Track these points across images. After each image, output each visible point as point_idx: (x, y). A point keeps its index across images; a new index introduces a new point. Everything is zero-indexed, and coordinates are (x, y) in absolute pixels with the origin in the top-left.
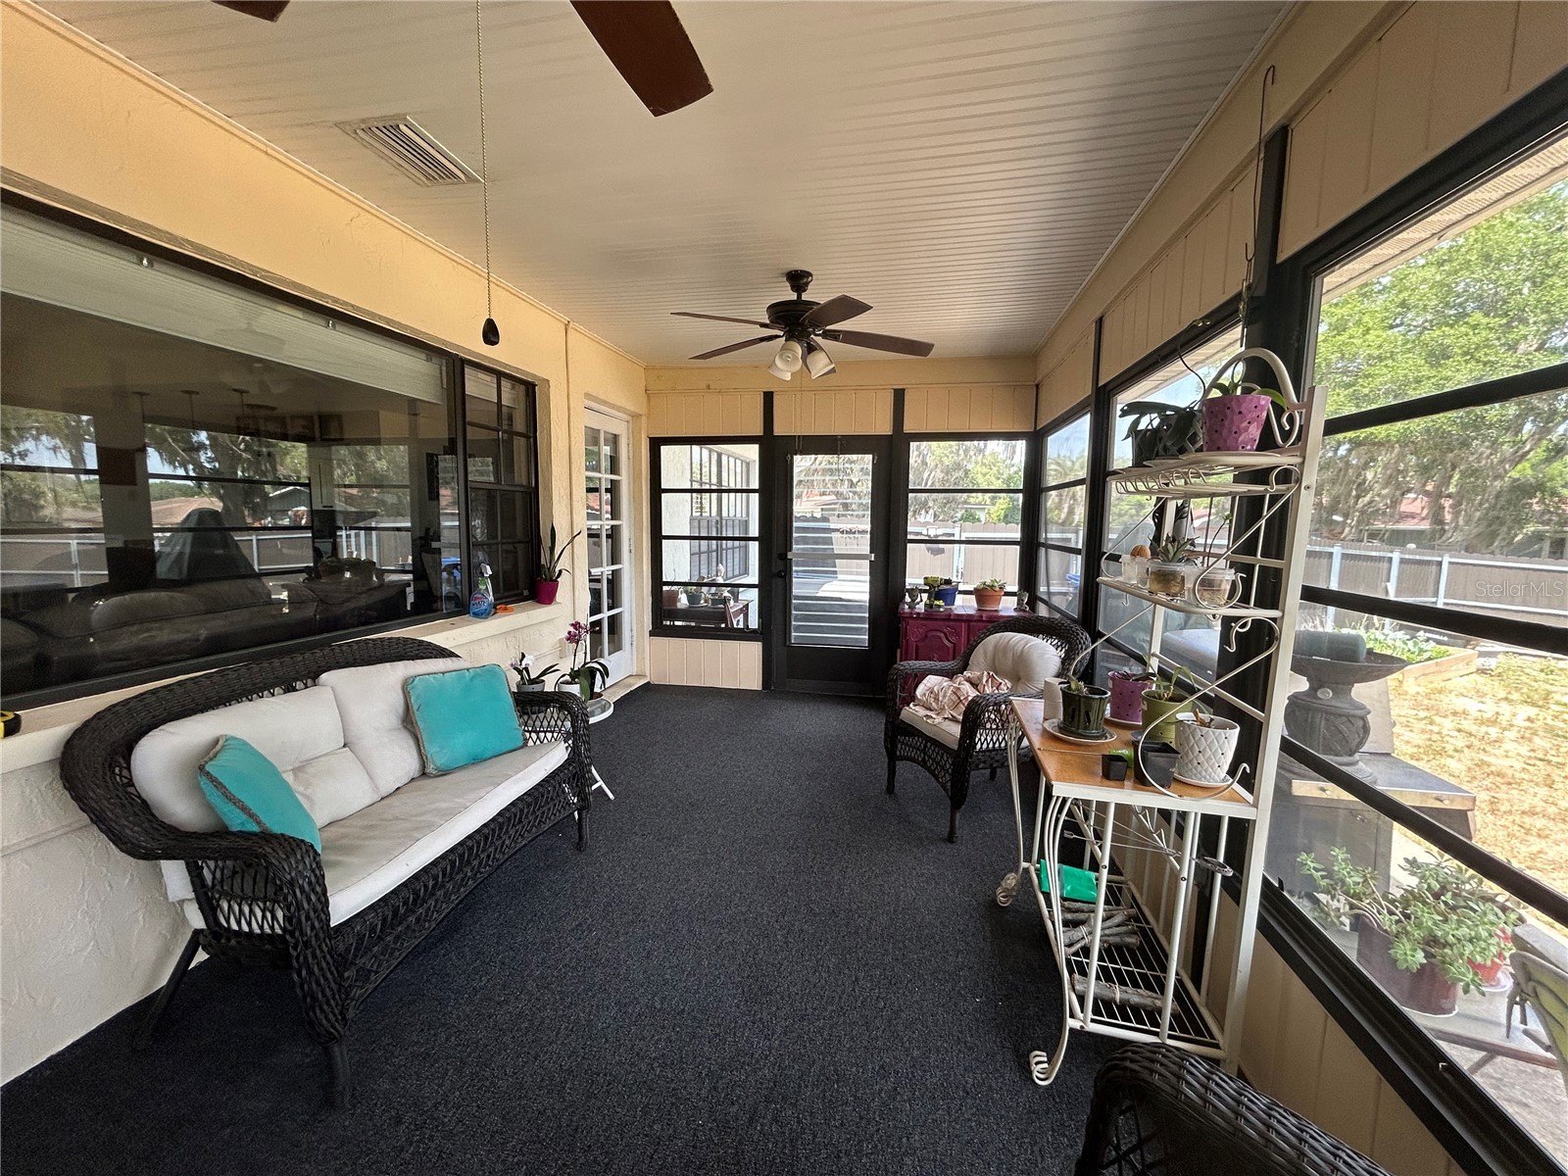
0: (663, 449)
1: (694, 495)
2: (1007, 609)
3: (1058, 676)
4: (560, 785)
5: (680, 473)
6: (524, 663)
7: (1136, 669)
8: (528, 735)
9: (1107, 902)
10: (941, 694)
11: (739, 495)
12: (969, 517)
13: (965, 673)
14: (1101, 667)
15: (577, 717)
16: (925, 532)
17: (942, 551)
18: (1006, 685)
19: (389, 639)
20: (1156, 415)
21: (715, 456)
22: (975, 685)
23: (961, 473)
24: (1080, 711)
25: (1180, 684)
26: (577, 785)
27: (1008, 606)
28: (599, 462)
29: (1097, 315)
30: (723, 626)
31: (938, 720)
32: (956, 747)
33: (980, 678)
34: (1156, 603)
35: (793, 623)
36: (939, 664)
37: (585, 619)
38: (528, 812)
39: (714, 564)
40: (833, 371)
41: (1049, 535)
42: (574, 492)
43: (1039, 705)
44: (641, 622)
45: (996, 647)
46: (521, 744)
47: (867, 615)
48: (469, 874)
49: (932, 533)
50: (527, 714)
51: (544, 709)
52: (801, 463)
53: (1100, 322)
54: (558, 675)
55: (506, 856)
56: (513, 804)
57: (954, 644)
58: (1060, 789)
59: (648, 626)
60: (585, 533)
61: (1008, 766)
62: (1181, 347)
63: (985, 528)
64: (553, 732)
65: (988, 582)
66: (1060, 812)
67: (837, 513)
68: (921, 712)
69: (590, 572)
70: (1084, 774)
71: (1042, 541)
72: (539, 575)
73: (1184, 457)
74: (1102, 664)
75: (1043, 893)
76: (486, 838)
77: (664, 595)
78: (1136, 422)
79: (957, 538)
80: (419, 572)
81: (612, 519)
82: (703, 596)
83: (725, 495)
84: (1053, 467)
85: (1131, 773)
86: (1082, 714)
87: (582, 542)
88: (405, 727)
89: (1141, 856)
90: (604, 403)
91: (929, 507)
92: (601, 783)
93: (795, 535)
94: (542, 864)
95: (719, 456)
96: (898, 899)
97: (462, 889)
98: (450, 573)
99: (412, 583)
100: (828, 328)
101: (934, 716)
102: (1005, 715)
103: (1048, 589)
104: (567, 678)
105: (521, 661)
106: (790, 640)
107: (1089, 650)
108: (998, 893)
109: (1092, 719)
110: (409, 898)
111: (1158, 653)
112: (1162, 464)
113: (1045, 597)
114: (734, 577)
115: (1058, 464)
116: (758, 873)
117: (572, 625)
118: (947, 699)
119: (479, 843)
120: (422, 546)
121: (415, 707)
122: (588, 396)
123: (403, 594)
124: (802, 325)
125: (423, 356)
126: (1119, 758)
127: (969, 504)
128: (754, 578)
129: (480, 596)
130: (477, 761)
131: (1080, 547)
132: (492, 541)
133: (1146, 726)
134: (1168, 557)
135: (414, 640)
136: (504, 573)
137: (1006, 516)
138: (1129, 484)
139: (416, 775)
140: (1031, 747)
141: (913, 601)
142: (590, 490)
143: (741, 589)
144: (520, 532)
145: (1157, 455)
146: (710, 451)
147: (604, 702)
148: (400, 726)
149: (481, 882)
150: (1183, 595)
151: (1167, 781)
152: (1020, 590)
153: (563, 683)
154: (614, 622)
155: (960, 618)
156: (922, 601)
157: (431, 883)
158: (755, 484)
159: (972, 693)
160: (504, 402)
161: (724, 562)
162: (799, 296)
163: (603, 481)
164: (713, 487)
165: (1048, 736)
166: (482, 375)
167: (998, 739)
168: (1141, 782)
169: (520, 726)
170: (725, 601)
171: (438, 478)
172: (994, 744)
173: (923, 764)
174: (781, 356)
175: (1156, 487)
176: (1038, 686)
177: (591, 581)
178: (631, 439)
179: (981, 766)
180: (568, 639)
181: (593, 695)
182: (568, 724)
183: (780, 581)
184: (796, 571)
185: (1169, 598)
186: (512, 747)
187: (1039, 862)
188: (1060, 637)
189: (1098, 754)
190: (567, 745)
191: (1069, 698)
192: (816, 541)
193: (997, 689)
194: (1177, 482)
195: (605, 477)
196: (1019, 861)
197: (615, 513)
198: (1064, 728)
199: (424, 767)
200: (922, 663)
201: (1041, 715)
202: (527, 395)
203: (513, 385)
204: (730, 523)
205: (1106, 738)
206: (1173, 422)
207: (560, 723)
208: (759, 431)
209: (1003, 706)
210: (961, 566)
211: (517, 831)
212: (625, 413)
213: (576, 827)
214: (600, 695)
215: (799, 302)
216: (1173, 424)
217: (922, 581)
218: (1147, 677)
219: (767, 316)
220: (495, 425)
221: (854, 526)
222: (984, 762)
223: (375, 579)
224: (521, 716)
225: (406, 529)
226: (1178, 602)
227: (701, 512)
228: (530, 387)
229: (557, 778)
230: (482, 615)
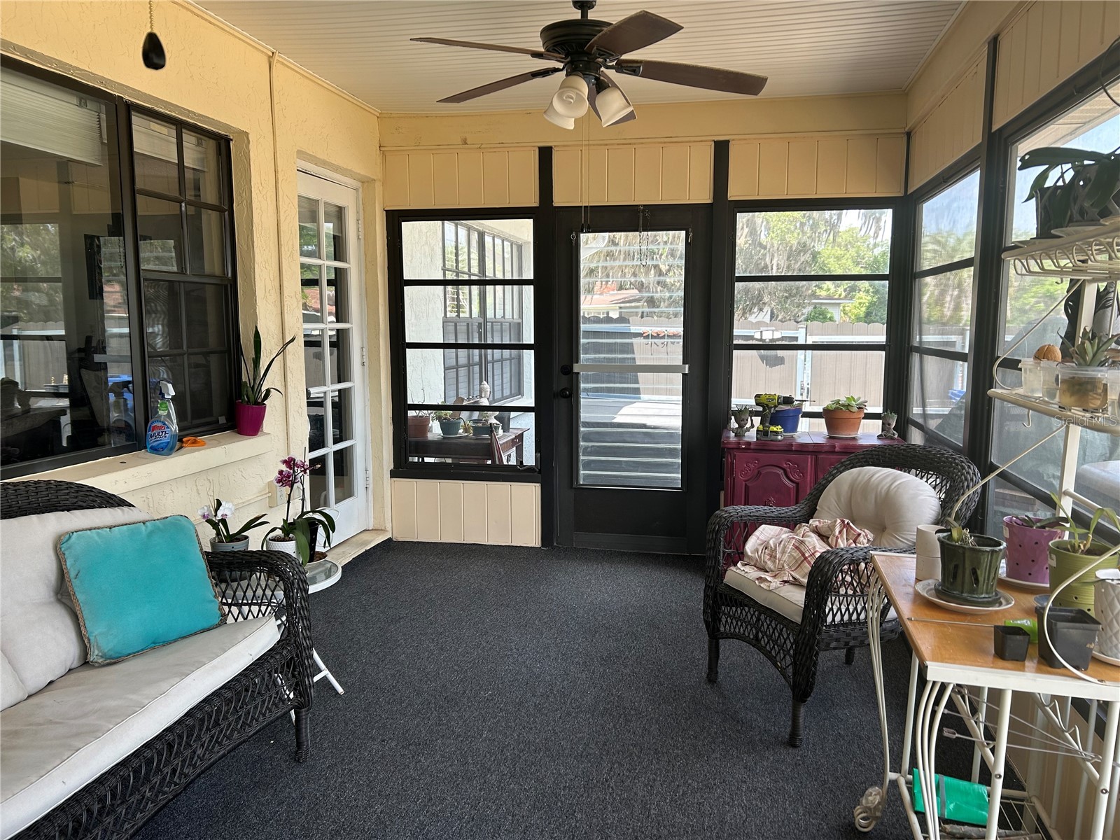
0: (406, 226)
1: (449, 288)
2: (870, 436)
3: (937, 522)
4: (270, 676)
5: (429, 259)
6: (220, 513)
7: (1043, 513)
8: (226, 609)
9: (1002, 824)
10: (779, 550)
11: (508, 288)
12: (819, 315)
13: (811, 521)
14: (996, 512)
15: (292, 584)
16: (757, 336)
17: (781, 361)
18: (866, 537)
19: (36, 483)
20: (1069, 165)
21: (475, 237)
22: (824, 537)
23: (808, 257)
24: (964, 569)
25: (1101, 532)
26: (294, 676)
27: (869, 433)
28: (318, 246)
29: (990, 33)
30: (489, 462)
31: (775, 583)
32: (798, 619)
33: (832, 528)
34: (1070, 421)
35: (582, 458)
36: (775, 510)
37: (302, 454)
38: (227, 712)
39: (477, 382)
40: (630, 116)
41: (926, 338)
42: (285, 284)
43: (910, 562)
44: (378, 458)
45: (852, 487)
46: (217, 621)
47: (679, 446)
48: (148, 794)
49: (768, 336)
50: (225, 581)
51: (248, 574)
52: (592, 245)
53: (994, 43)
54: (267, 528)
55: (198, 771)
56: (207, 700)
57: (797, 484)
58: (938, 672)
59: (388, 462)
60: (300, 341)
61: (869, 645)
62: (1104, 74)
63: (839, 330)
64: (260, 605)
65: (843, 400)
66: (937, 703)
67: (640, 310)
68: (752, 573)
69: (308, 393)
70: (969, 651)
71: (916, 344)
72: (240, 396)
73: (1107, 222)
74: (996, 508)
75: (917, 813)
76: (170, 746)
77: (410, 423)
78: (1043, 177)
79: (801, 341)
80: (78, 395)
81: (338, 321)
82: (462, 423)
83: (489, 288)
84: (930, 247)
85: (1034, 651)
86: (968, 572)
87: (297, 351)
88: (59, 601)
89: (1048, 762)
90: (324, 164)
91: (764, 304)
92: (325, 672)
93: (583, 341)
94: (247, 781)
95: (481, 236)
96: (722, 822)
97: (139, 815)
98: (119, 395)
99: (68, 411)
100: (624, 57)
101: (769, 579)
102: (865, 577)
103: (924, 410)
104: (279, 533)
105: (216, 511)
106: (577, 481)
107: (979, 486)
108: (856, 814)
109: (981, 579)
110: (67, 826)
111: (1072, 490)
112: (1077, 232)
113: (920, 421)
114: (503, 398)
115: (938, 242)
116: (536, 789)
117: (285, 462)
118: (787, 556)
119: (160, 754)
120: (81, 360)
121: (72, 574)
122: (302, 154)
123: (56, 425)
124: (588, 54)
125: (75, 101)
126: (1018, 631)
127: (818, 297)
128: (529, 400)
129: (159, 424)
130: (157, 644)
131: (967, 351)
132: (175, 351)
133: (1054, 586)
134: (1085, 360)
135: (70, 485)
136: (193, 395)
137: (868, 314)
138: (1032, 262)
139: (76, 664)
140: (899, 620)
141: (741, 426)
142: (307, 283)
143: (513, 414)
144: (213, 341)
145: (1071, 221)
146: (469, 229)
147: (329, 565)
148: (53, 599)
149: (164, 806)
150: (1105, 410)
151: (1083, 661)
152: (885, 408)
153: (273, 540)
154: (343, 460)
155: (804, 449)
156: (752, 426)
157: (96, 807)
158: (529, 274)
159: (820, 548)
160: (188, 162)
161: (490, 379)
162: (584, 14)
163: (324, 271)
164: (474, 278)
165: (922, 602)
166: (156, 127)
167: (856, 609)
168: (1048, 662)
169: (215, 597)
170: (491, 430)
171: (100, 268)
172: (851, 615)
173: (756, 643)
174: (560, 97)
175: (1071, 265)
176: (909, 537)
177: (310, 404)
178: (361, 212)
179: (833, 644)
180: (279, 481)
181: (314, 556)
182: (280, 594)
183: (563, 401)
184: (586, 390)
185: (1088, 415)
186: (206, 625)
187: (911, 772)
188: (939, 472)
189: (989, 626)
190: (279, 622)
191: (950, 551)
192: (611, 348)
193: (855, 542)
194: (1099, 258)
195: (327, 264)
196: (884, 772)
197: (341, 314)
198: (944, 591)
199: (86, 654)
200: (753, 508)
201: (912, 574)
202: (219, 153)
203: (198, 139)
204: (497, 327)
205: (1001, 604)
206: (1092, 175)
207: (268, 593)
208: (532, 200)
209: (863, 565)
210: (807, 380)
211: (212, 737)
212: (352, 177)
213: (293, 731)
214: (323, 555)
215: (584, 23)
216: (1093, 179)
217: (753, 402)
218: (1058, 522)
219: (541, 44)
220: (175, 194)
221: (664, 329)
222: (837, 640)
223: (17, 405)
224: (216, 585)
225: (59, 338)
226: (1101, 419)
227: (458, 312)
228: (223, 143)
229: (266, 665)
230: (163, 450)
